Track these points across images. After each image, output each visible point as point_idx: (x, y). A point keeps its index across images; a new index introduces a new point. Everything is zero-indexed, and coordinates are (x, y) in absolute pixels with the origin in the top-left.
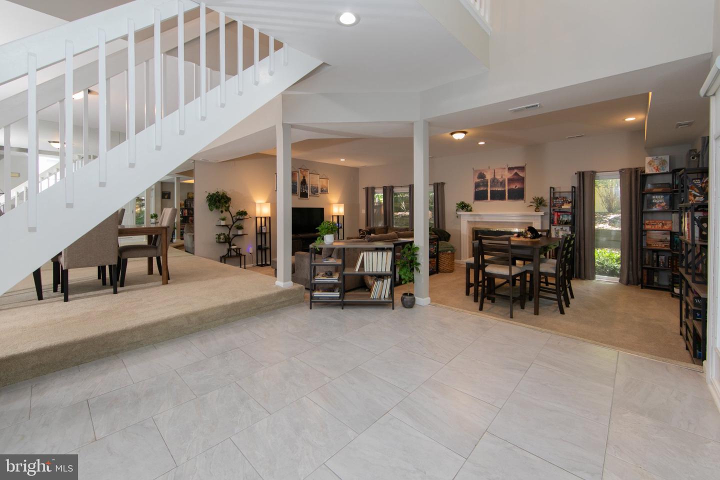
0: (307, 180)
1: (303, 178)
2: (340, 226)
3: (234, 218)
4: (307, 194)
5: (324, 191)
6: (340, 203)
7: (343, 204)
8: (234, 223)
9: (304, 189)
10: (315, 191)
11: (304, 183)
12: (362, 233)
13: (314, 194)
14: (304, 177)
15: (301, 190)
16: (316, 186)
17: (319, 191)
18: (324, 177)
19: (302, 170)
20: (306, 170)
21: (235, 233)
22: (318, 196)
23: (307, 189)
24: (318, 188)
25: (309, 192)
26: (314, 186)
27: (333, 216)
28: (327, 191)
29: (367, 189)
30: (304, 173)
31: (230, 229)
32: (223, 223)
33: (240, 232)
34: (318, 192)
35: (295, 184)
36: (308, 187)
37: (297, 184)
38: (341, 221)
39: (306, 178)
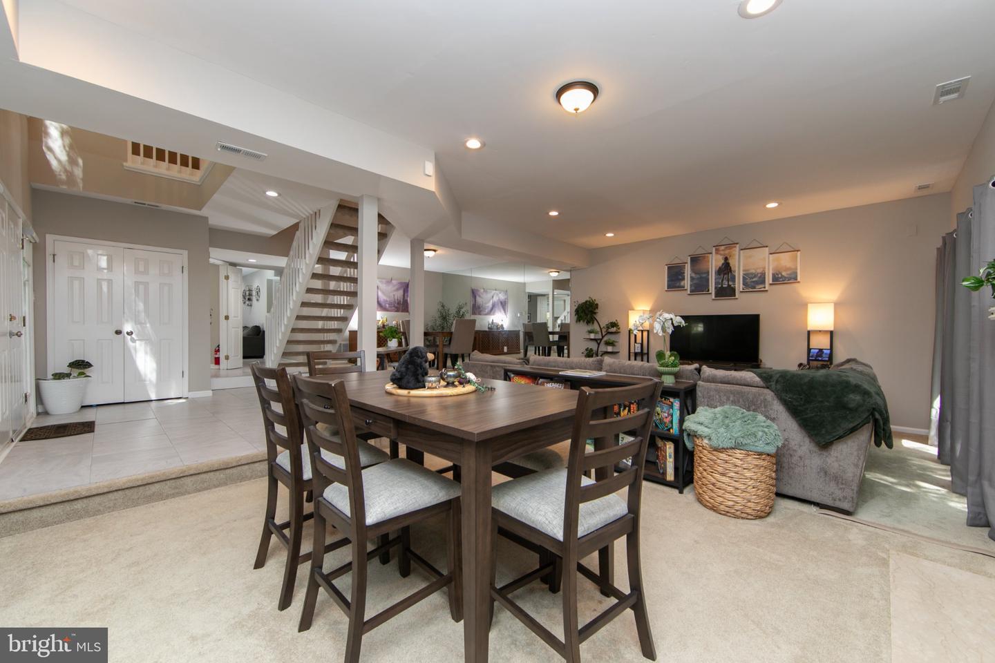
0: (733, 263)
1: (723, 261)
3: (604, 330)
4: (733, 290)
8: (603, 337)
9: (724, 282)
11: (725, 269)
13: (755, 288)
14: (726, 259)
15: (717, 283)
17: (769, 279)
18: (785, 248)
19: (722, 248)
20: (731, 245)
21: (605, 350)
22: (767, 291)
23: (734, 281)
25: (739, 285)
26: (752, 271)
28: (796, 279)
30: (727, 252)
31: (599, 344)
32: (592, 336)
33: (610, 349)
34: (763, 282)
35: (704, 275)
36: (735, 276)
37: (709, 274)
39: (731, 261)
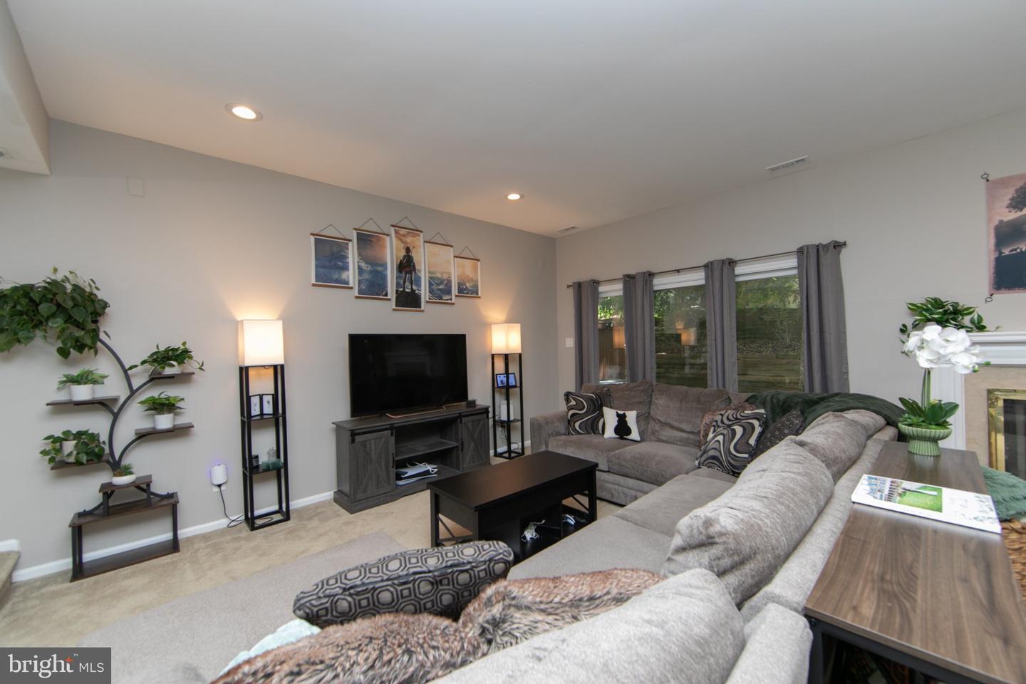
0: (418, 258)
1: (403, 254)
2: (512, 382)
4: (418, 298)
5: (468, 291)
6: (510, 320)
7: (519, 325)
8: (133, 392)
9: (407, 284)
10: (441, 291)
11: (407, 266)
12: (573, 403)
14: (408, 250)
15: (398, 284)
16: (445, 276)
17: (455, 291)
18: (466, 254)
19: (403, 231)
20: (415, 231)
21: (147, 427)
22: (453, 304)
23: (419, 285)
24: (449, 282)
25: (424, 293)
26: (439, 275)
27: (493, 356)
28: (477, 293)
29: (579, 287)
30: (409, 239)
31: (116, 416)
32: (81, 394)
33: (164, 421)
34: (449, 292)
35: (380, 269)
36: (419, 278)
37: (386, 269)
38: (514, 368)
39: (413, 254)
